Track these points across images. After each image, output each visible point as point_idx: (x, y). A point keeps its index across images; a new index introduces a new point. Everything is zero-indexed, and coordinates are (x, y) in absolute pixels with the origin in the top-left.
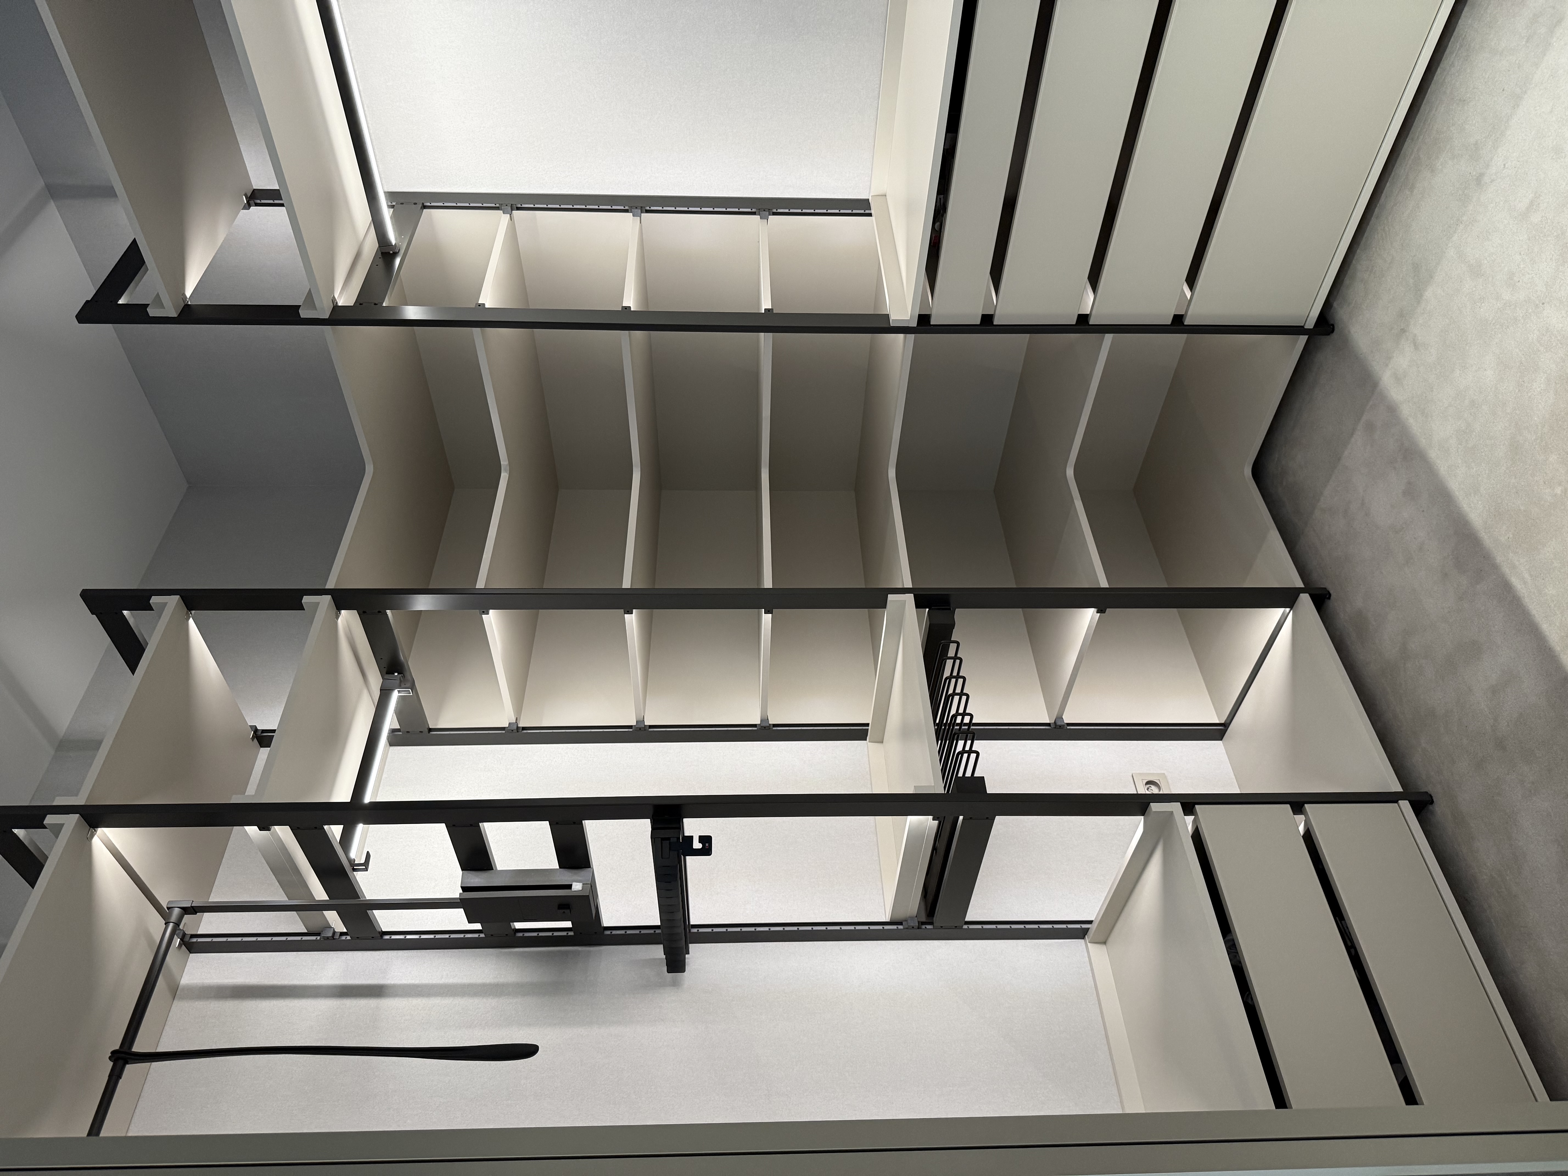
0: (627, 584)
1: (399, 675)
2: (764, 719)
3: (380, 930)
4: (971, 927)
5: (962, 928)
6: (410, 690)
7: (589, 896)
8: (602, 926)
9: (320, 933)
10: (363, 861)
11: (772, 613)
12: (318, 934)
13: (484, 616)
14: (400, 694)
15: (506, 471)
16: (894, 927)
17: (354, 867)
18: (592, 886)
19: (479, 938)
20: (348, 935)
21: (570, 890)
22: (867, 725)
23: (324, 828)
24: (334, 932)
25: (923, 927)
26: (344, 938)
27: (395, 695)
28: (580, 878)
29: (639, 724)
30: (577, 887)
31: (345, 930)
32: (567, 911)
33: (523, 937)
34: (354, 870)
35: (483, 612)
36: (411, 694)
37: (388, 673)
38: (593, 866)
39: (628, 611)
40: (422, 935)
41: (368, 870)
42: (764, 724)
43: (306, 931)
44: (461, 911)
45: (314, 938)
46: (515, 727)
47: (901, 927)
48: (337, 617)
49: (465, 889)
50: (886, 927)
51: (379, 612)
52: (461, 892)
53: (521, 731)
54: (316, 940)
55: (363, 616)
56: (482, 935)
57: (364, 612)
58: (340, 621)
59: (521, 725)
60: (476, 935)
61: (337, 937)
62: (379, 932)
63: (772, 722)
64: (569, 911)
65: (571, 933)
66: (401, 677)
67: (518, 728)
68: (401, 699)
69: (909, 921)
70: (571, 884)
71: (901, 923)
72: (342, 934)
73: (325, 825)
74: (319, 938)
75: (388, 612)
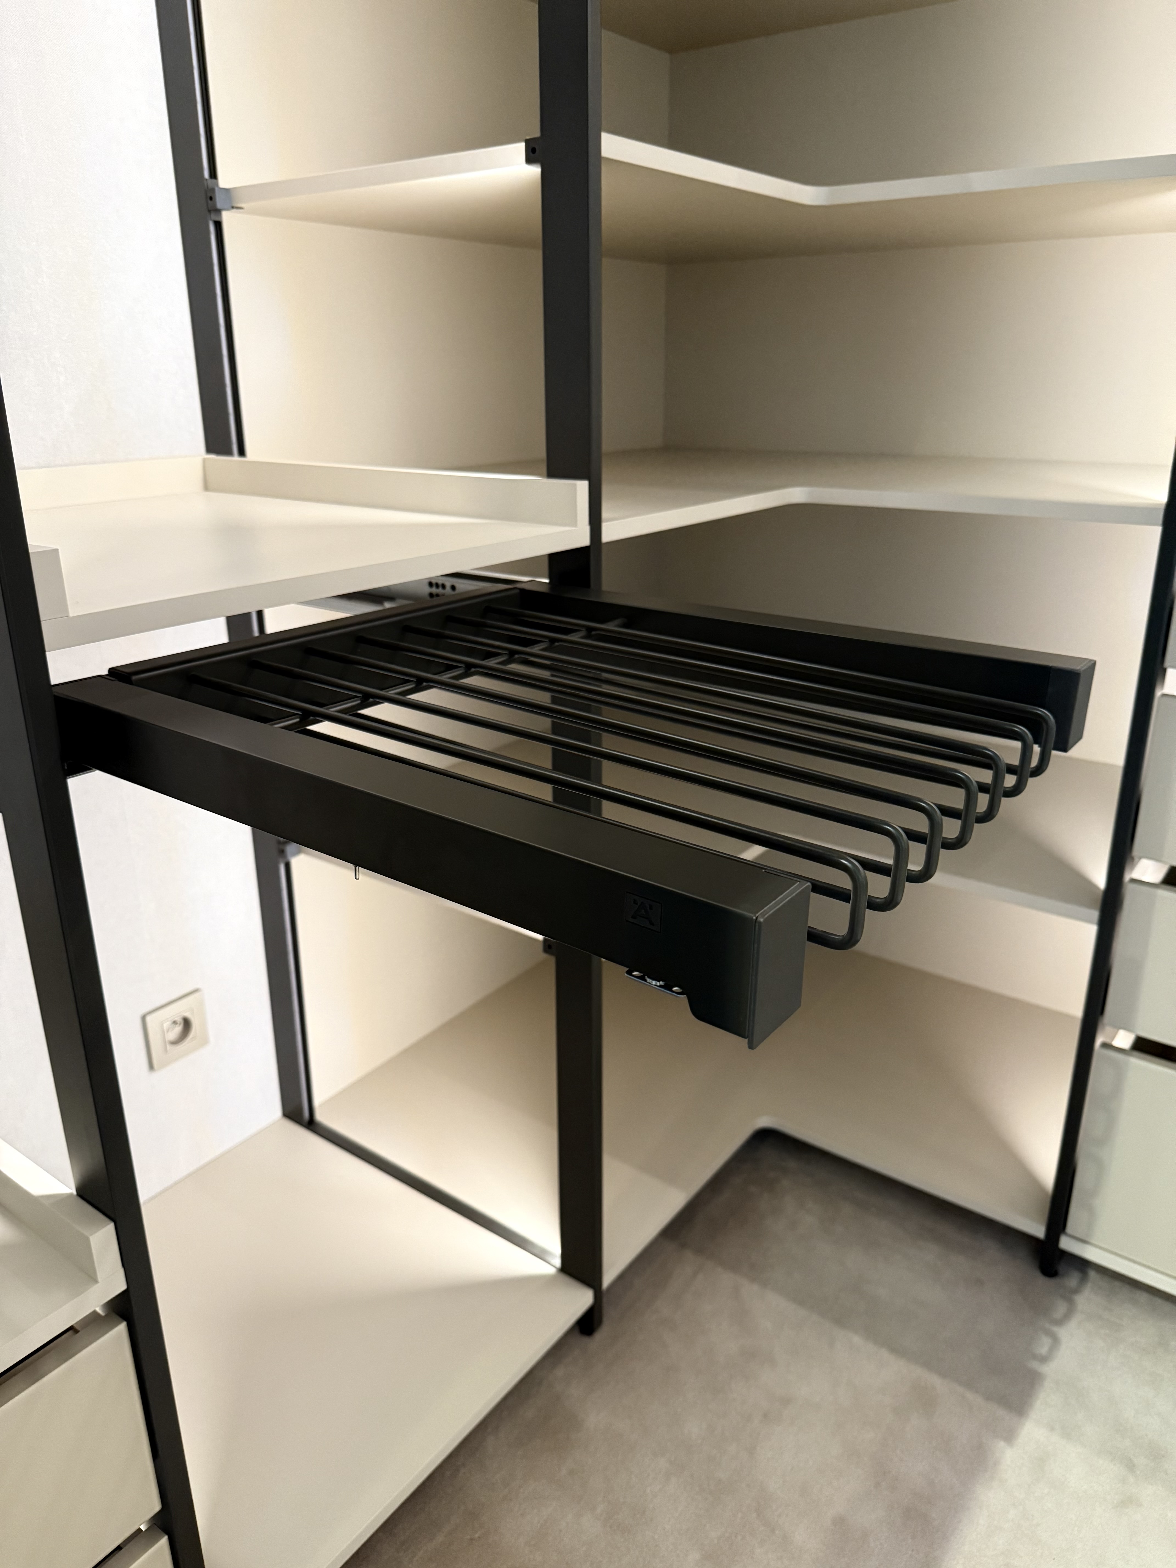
2: (231, 198)
63: (228, 218)
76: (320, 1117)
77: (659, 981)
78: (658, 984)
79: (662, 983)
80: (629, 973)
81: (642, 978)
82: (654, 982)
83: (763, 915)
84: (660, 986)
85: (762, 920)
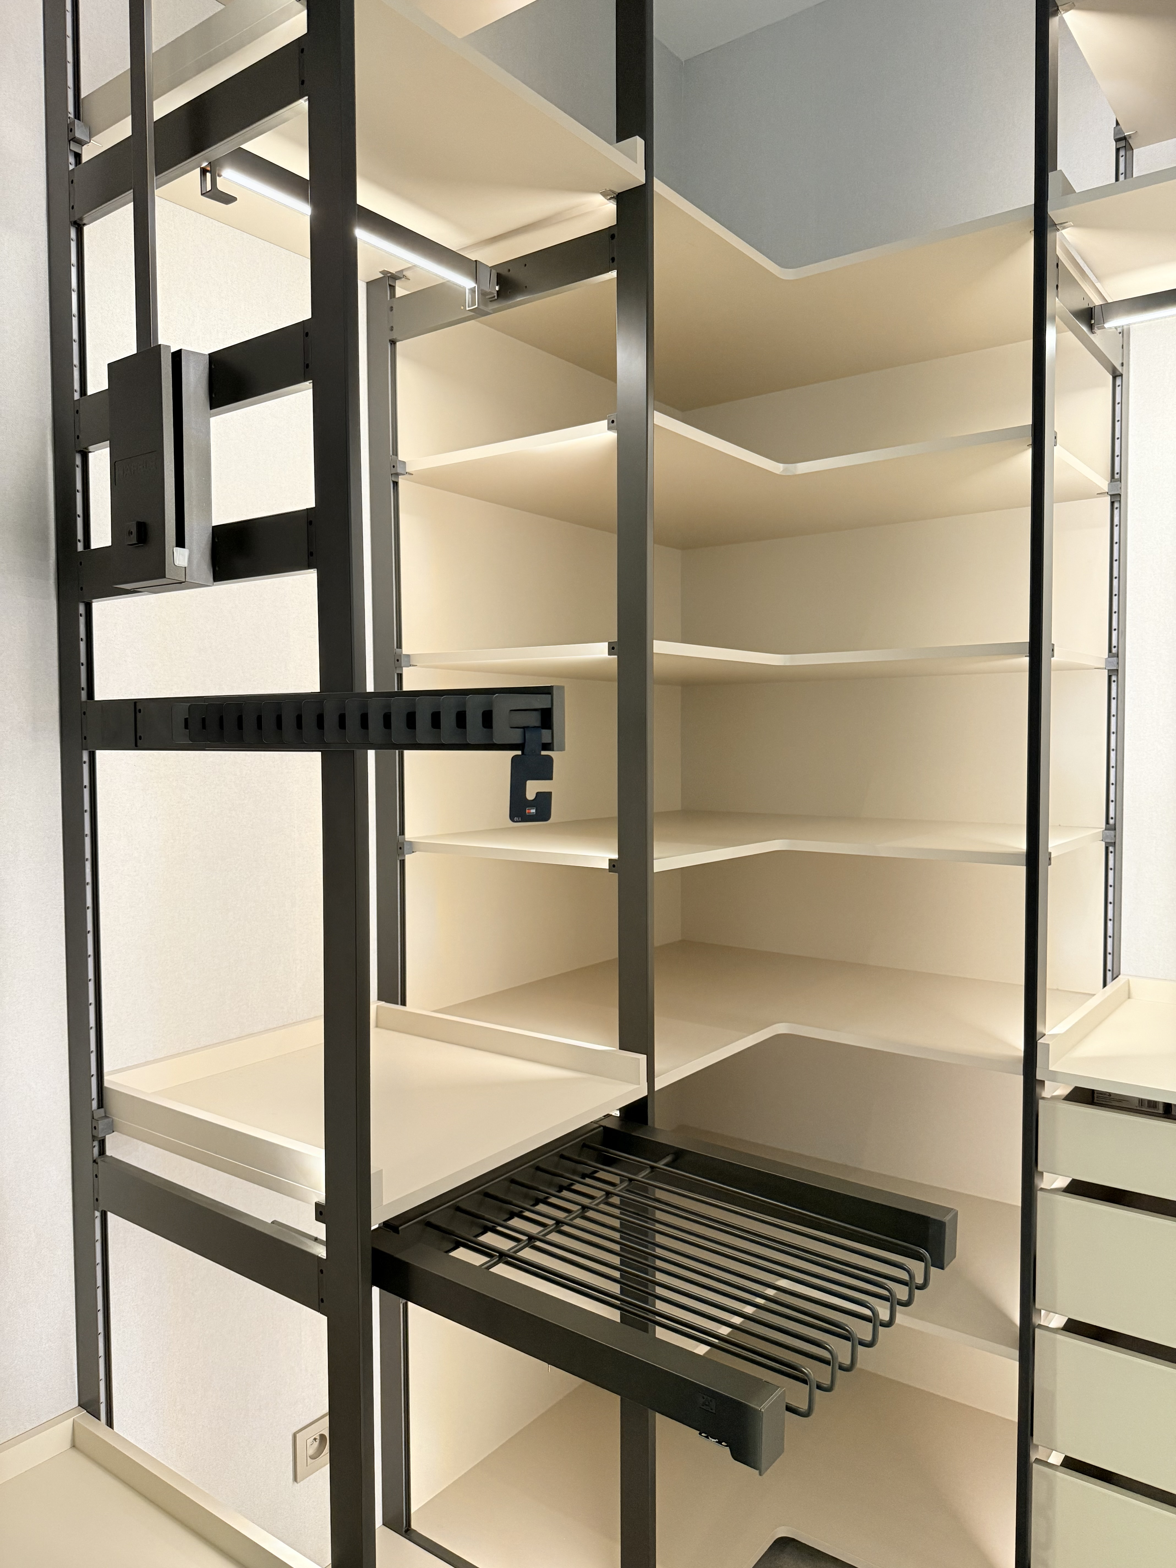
0: (660, 647)
1: (496, 292)
2: (412, 847)
3: (85, 222)
4: (98, 1223)
5: (95, 1210)
6: (476, 306)
7: (165, 577)
8: (94, 600)
9: (79, 119)
10: (221, 186)
11: (610, 870)
12: (77, 115)
13: (605, 423)
14: (467, 291)
15: (785, 470)
16: (94, 1094)
17: (210, 171)
18: (180, 584)
19: (72, 390)
20: (76, 165)
21: (174, 543)
22: (404, 1003)
23: (301, 97)
24: (81, 143)
25: (96, 1143)
26: (72, 160)
27: (466, 283)
28: (195, 562)
29: (406, 659)
30: (180, 557)
31: (85, 159)
32: (133, 539)
33: (74, 466)
34: (204, 172)
35: (613, 422)
36: (467, 309)
37: (499, 276)
38: (216, 585)
39: (613, 648)
40: (76, 293)
41: (203, 197)
42: (406, 848)
43: (83, 95)
44: (131, 349)
45: (71, 109)
46: (399, 470)
47: (95, 1104)
48: (604, 194)
49: (177, 356)
50: (94, 1081)
51: (613, 260)
52: (173, 350)
53: (393, 479)
54: (67, 112)
55: (609, 234)
56: (77, 396)
57: (613, 237)
58: (600, 199)
59: (401, 481)
60: (77, 386)
61: (74, 147)
62: (81, 219)
63: (408, 858)
64: (135, 542)
65: (80, 547)
66: (493, 296)
67: (397, 475)
68: (460, 292)
69: (106, 1120)
70: (186, 546)
71: (101, 1105)
72: (78, 156)
73: (309, 100)
74: (72, 116)
75: (613, 274)
76: (414, 1526)
77: (716, 1439)
78: (715, 1441)
79: (717, 1440)
80: (700, 1434)
81: (707, 1437)
82: (713, 1440)
83: (764, 1407)
84: (716, 1442)
85: (763, 1410)
